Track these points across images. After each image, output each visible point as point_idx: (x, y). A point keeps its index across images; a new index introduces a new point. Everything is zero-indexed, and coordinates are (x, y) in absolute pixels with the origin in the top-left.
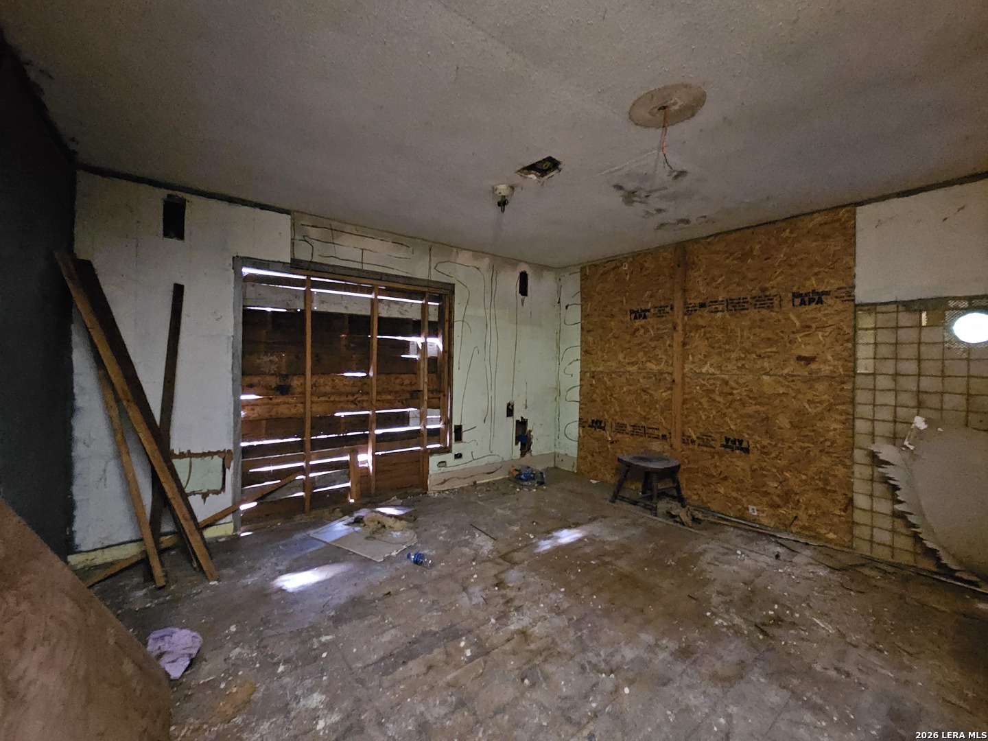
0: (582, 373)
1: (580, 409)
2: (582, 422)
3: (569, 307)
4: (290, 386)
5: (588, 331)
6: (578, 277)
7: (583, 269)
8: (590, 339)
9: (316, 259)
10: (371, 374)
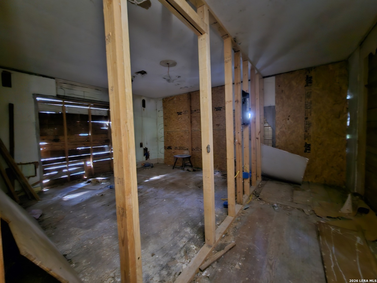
0: (165, 132)
1: (164, 143)
2: (165, 147)
3: (160, 111)
4: (59, 139)
5: (166, 119)
6: (161, 102)
7: (163, 99)
8: (166, 121)
9: (66, 95)
10: (90, 134)
